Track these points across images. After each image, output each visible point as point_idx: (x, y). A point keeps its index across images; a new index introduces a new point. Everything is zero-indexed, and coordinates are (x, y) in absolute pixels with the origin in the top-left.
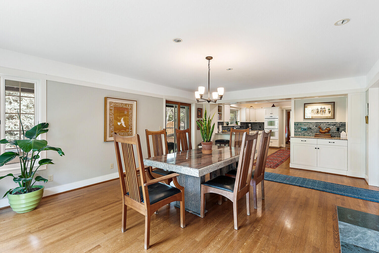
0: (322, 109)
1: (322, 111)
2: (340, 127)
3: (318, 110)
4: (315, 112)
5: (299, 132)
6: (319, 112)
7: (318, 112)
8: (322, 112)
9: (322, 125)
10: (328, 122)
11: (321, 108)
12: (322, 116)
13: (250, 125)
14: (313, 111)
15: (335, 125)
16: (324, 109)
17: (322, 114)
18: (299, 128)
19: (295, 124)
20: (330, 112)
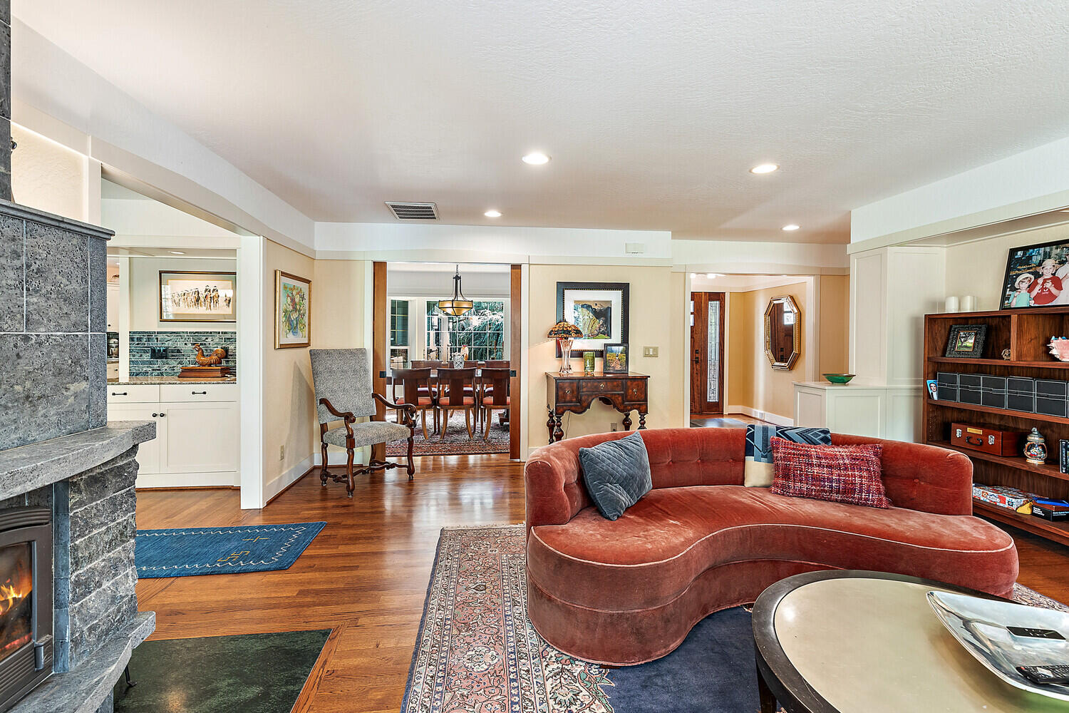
0: (209, 291)
1: (209, 296)
3: (198, 294)
4: (189, 300)
5: (143, 363)
6: (202, 299)
7: (198, 300)
8: (209, 300)
9: (209, 340)
10: (225, 333)
11: (206, 290)
12: (208, 312)
14: (185, 297)
16: (215, 293)
17: (210, 306)
18: (145, 352)
19: (132, 339)
20: (229, 303)
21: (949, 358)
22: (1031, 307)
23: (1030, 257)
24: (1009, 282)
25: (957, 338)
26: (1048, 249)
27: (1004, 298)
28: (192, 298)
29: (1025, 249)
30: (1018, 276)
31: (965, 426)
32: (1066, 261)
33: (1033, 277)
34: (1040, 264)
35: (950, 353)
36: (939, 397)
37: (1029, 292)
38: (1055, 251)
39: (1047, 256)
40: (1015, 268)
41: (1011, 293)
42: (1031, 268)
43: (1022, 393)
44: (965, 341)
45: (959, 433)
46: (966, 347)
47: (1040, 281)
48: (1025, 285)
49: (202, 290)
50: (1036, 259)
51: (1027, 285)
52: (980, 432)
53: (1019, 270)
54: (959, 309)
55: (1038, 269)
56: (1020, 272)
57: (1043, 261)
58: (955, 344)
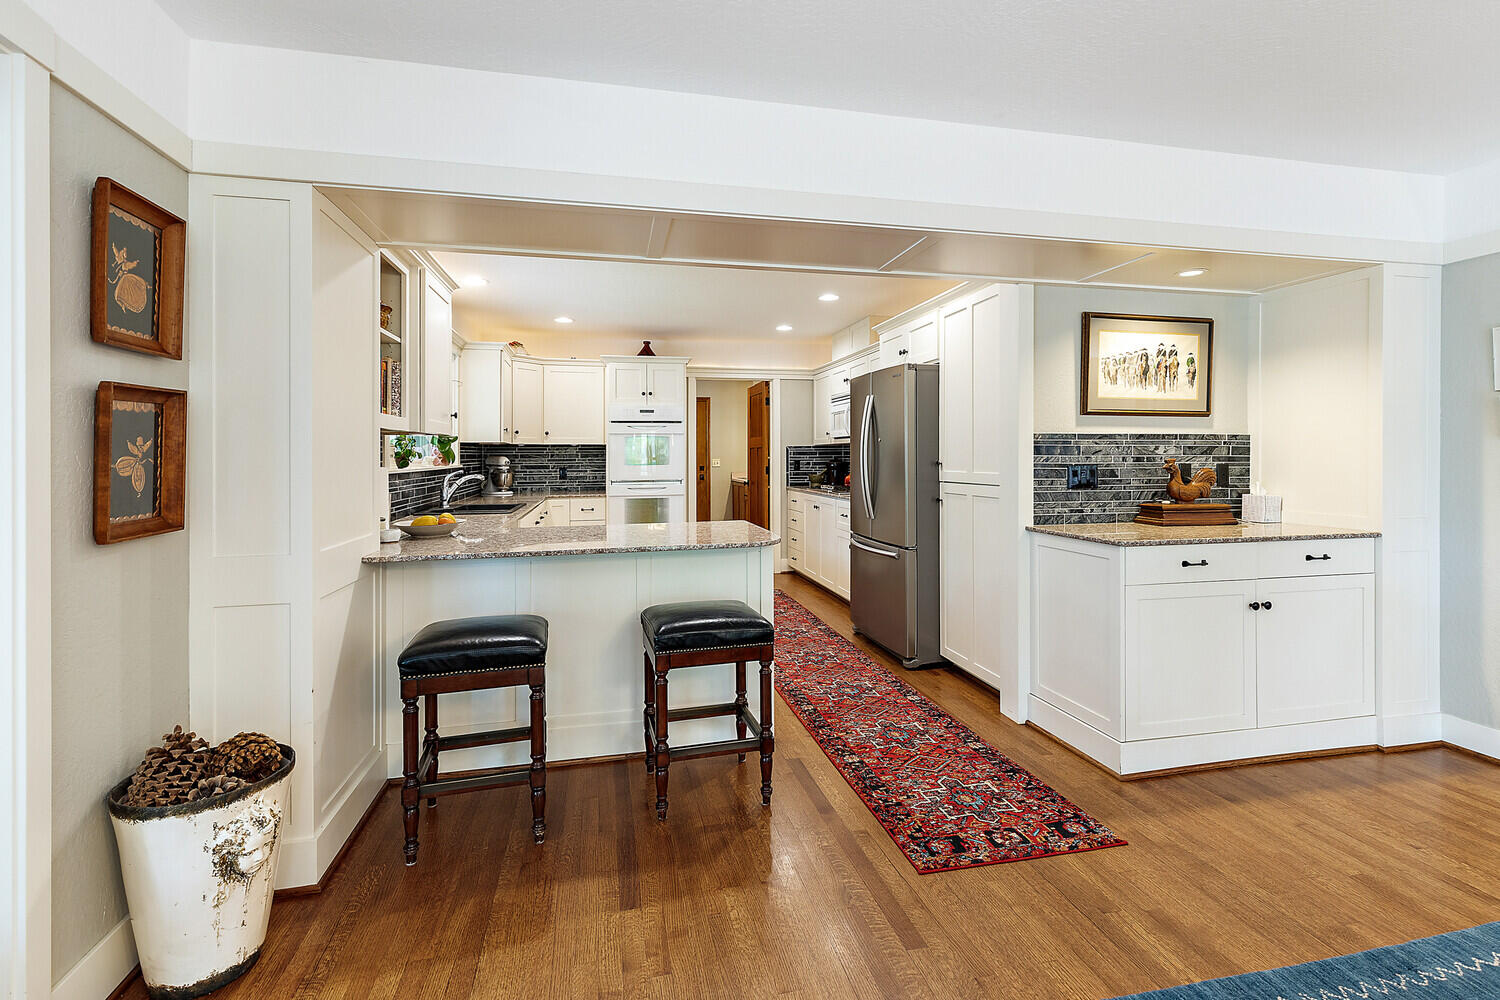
0: (1164, 355)
1: (1163, 365)
2: (1230, 459)
3: (1147, 360)
4: (1132, 371)
5: (1056, 496)
6: (1152, 370)
7: (1145, 372)
8: (1163, 372)
9: (1161, 451)
10: (1186, 437)
11: (1160, 352)
12: (1161, 395)
13: (504, 460)
14: (1126, 365)
15: (1209, 451)
16: (1173, 357)
17: (1164, 384)
18: (1059, 474)
19: (1037, 450)
20: (1193, 378)
28: (1136, 367)
49: (1152, 352)
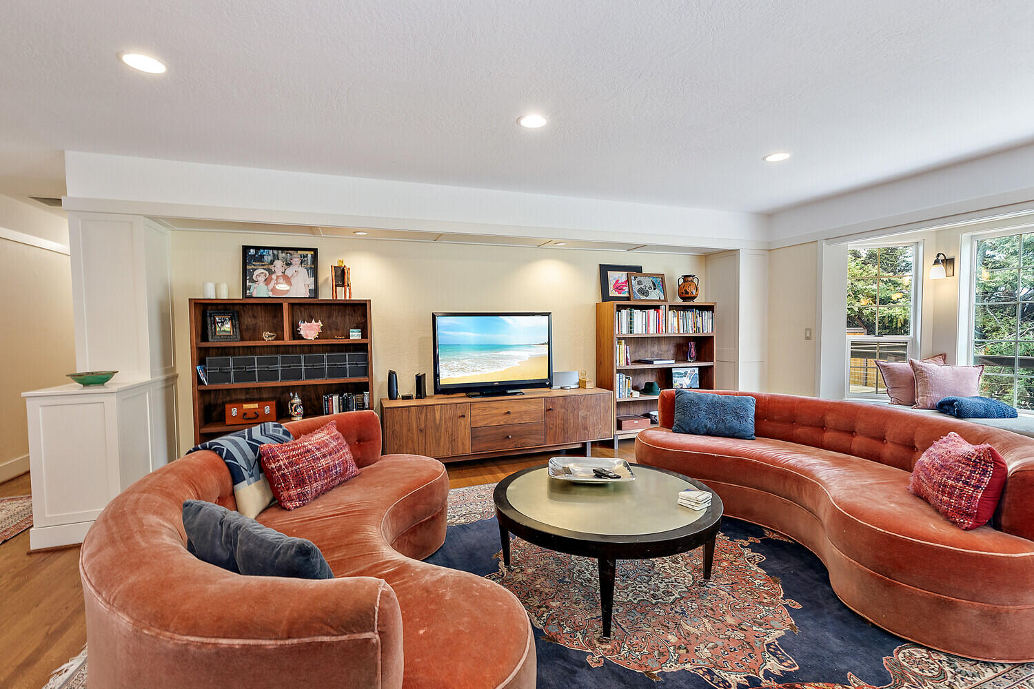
21: (211, 343)
22: (270, 297)
23: (262, 256)
24: (246, 274)
25: (214, 323)
26: (275, 252)
27: (245, 288)
29: (257, 248)
30: (255, 270)
31: (241, 405)
32: (291, 264)
33: (267, 273)
34: (272, 263)
35: (212, 337)
36: (210, 382)
37: (267, 284)
38: (282, 255)
39: (276, 257)
40: (250, 263)
41: (250, 284)
42: (264, 265)
43: (294, 366)
44: (222, 325)
45: (234, 412)
46: (225, 331)
47: (274, 276)
48: (262, 279)
50: (268, 259)
51: (264, 280)
52: (256, 406)
53: (254, 265)
54: (216, 296)
55: (271, 267)
56: (255, 267)
57: (274, 261)
58: (215, 328)
